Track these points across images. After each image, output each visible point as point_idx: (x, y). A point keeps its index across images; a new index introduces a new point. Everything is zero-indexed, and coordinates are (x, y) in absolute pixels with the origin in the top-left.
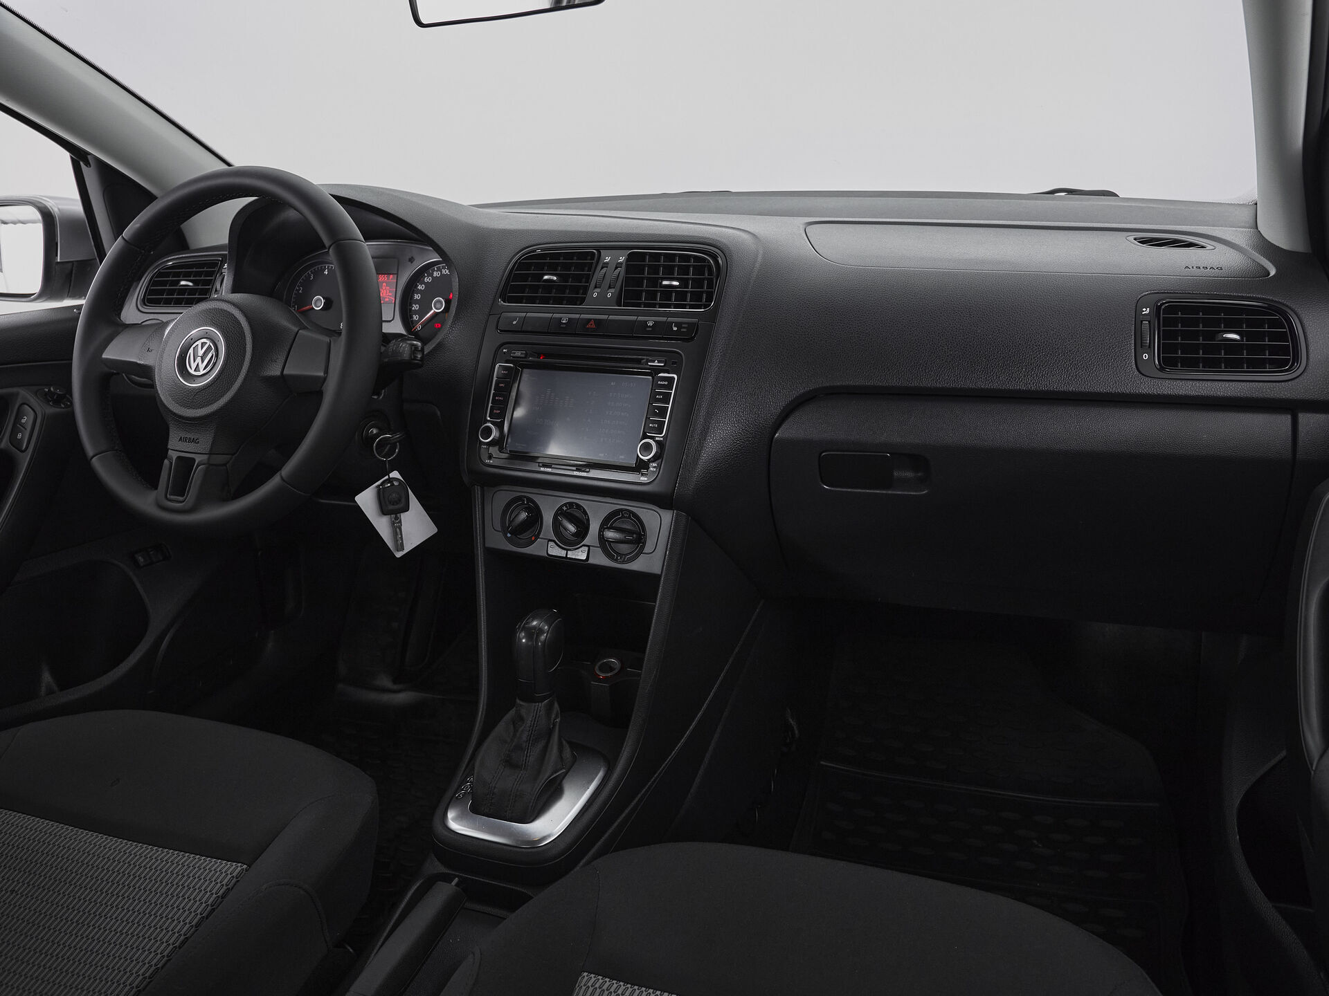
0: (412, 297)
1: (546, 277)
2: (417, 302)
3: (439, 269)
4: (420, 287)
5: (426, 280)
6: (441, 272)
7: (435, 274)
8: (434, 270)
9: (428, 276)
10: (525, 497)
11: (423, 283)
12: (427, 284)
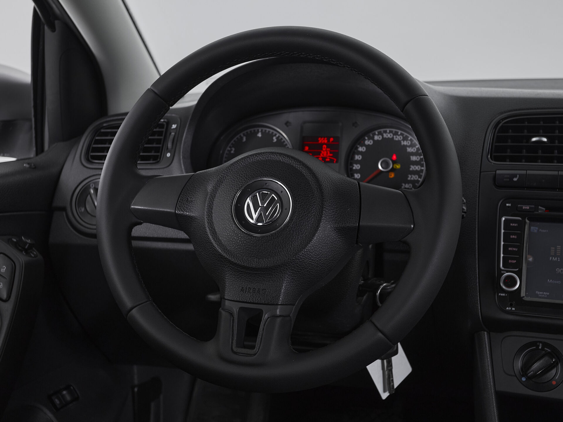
0: (353, 157)
1: (534, 139)
2: (357, 162)
3: (380, 133)
4: (360, 149)
5: (367, 142)
6: (383, 136)
7: (376, 138)
8: (375, 134)
9: (369, 139)
10: (540, 342)
11: (363, 145)
12: (367, 146)
